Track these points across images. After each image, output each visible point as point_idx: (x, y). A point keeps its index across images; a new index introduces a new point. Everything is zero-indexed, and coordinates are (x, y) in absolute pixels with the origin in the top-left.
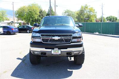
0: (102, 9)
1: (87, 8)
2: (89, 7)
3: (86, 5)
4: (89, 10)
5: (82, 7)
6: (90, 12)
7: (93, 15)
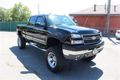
0: (38, 8)
1: (21, 6)
2: (23, 6)
3: (20, 3)
4: (23, 9)
5: (15, 6)
6: (25, 11)
7: (27, 14)
